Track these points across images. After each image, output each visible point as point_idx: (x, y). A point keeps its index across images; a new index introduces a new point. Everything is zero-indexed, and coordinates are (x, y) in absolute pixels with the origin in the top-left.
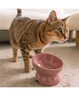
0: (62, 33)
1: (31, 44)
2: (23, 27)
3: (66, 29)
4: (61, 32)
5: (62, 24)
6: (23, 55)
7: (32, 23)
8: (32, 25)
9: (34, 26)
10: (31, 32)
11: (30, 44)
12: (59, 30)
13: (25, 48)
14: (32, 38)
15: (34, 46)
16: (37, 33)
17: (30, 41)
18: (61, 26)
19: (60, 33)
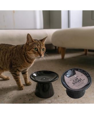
0: (38, 52)
1: (21, 67)
2: (8, 53)
3: (41, 48)
4: (37, 50)
5: (38, 44)
6: (15, 77)
7: (15, 48)
8: (16, 50)
9: (19, 51)
10: (18, 56)
11: (19, 67)
12: (35, 49)
13: (16, 71)
14: (20, 61)
15: (23, 67)
16: (22, 55)
17: (19, 65)
18: (37, 46)
19: (36, 52)
